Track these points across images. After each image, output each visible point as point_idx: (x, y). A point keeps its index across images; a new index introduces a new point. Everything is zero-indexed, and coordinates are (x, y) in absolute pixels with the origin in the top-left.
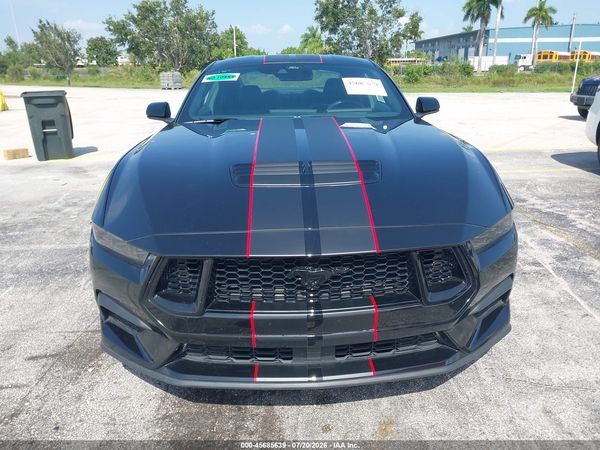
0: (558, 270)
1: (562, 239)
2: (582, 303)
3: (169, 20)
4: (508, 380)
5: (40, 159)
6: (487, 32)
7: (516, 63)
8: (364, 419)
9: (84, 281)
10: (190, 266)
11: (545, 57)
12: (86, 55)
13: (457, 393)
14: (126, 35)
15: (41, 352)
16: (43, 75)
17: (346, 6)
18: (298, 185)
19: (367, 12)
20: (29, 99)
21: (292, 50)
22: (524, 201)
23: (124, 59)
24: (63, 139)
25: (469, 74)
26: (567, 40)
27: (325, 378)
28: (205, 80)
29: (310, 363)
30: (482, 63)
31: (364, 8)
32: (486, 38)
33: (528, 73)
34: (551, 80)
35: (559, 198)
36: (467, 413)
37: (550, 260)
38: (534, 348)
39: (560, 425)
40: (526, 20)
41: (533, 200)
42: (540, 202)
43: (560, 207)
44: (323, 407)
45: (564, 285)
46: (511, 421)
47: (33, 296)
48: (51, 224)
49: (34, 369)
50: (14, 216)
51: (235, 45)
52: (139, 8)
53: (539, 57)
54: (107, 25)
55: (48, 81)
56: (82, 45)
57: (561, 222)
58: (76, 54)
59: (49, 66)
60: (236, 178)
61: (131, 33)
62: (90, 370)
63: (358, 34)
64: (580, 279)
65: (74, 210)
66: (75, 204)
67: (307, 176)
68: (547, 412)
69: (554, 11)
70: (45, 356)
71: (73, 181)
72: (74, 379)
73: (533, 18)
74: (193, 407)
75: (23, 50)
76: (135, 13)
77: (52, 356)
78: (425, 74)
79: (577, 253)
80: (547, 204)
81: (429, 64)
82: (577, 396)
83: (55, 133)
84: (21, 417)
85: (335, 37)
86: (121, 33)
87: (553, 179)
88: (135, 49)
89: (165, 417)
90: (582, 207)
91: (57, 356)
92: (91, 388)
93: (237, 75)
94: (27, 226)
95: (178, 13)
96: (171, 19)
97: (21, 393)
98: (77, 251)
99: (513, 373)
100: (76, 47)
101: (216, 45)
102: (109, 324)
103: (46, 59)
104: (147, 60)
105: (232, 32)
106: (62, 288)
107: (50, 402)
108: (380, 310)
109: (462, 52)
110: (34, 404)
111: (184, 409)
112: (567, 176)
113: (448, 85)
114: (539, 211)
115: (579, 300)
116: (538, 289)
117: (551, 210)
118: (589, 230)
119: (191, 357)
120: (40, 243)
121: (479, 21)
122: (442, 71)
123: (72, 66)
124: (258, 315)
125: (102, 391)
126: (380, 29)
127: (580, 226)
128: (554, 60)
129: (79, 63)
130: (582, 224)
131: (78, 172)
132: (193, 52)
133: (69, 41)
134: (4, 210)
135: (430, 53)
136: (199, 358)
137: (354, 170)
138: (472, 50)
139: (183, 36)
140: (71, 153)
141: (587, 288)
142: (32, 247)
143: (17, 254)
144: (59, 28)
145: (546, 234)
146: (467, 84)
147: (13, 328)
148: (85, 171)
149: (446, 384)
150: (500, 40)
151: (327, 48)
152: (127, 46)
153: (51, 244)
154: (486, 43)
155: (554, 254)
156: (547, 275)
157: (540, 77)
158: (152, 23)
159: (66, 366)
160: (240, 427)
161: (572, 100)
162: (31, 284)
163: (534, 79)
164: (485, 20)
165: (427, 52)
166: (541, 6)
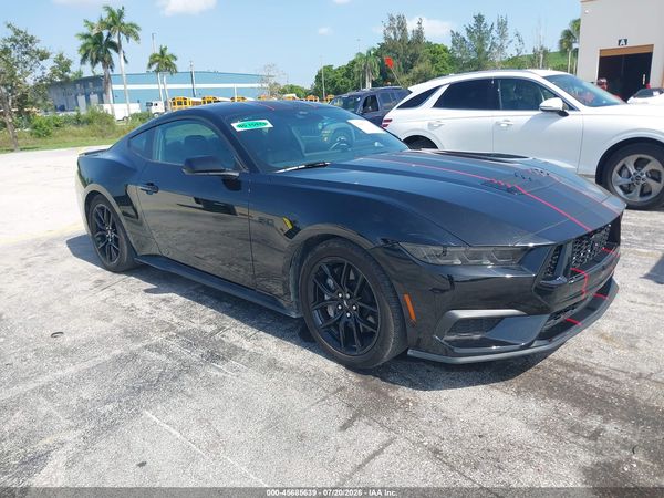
7: (149, 110)
10: (556, 251)
11: (180, 103)
26: (190, 86)
40: (150, 66)
49: (366, 430)
53: (174, 104)
69: (175, 58)
70: (349, 420)
73: (157, 63)
77: (357, 417)
91: (361, 415)
109: (82, 99)
110: (430, 440)
121: (100, 63)
128: (189, 107)
138: (94, 97)
150: (129, 86)
164: (108, 64)
166: (162, 52)
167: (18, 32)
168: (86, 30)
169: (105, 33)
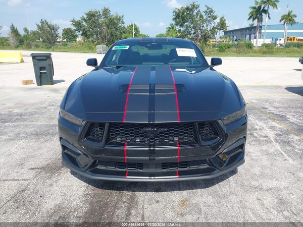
0: (276, 140)
1: (282, 127)
2: (285, 154)
3: (101, 20)
4: (243, 185)
5: (38, 85)
6: (261, 27)
7: (276, 42)
8: (175, 199)
9: (55, 138)
10: (100, 126)
11: (291, 40)
12: (62, 37)
13: (219, 190)
14: (81, 27)
15: (36, 166)
16: (41, 46)
17: (188, 14)
18: (148, 94)
19: (198, 17)
20: (34, 57)
21: (161, 35)
22: (267, 109)
23: (80, 39)
24: (49, 76)
25: (251, 48)
27: (156, 178)
28: (113, 49)
29: (151, 171)
30: (258, 42)
31: (197, 15)
32: (260, 30)
33: (282, 47)
34: (293, 51)
35: (284, 108)
36: (221, 198)
37: (273, 136)
38: (258, 173)
39: (263, 205)
40: (281, 21)
41: (271, 109)
42: (274, 109)
43: (284, 112)
44: (157, 193)
45: (278, 146)
46: (241, 202)
47: (33, 143)
48: (42, 114)
49: (32, 173)
50: (26, 110)
51: (134, 33)
52: (87, 14)
53: (288, 40)
54: (72, 23)
55: (43, 49)
56: (60, 32)
57: (283, 118)
58: (57, 36)
59: (44, 41)
60: (122, 91)
61: (83, 26)
62: (57, 174)
63: (194, 27)
64: (286, 144)
65: (53, 108)
66: (53, 105)
67: (152, 90)
68: (258, 199)
69: (295, 16)
70: (37, 168)
71: (52, 95)
72: (49, 178)
73: (284, 20)
74: (100, 191)
75: (31, 34)
76: (85, 16)
77: (41, 168)
78: (228, 47)
79: (287, 133)
80: (277, 110)
81: (231, 43)
82: (274, 193)
83: (45, 73)
84: (27, 191)
85: (182, 29)
86: (78, 26)
87: (284, 99)
88: (84, 34)
89: (87, 194)
90: (294, 112)
91: (43, 168)
92: (56, 181)
93: (128, 47)
94: (31, 114)
95: (106, 17)
96: (102, 20)
97: (26, 183)
98: (53, 126)
99: (246, 183)
100: (57, 33)
101: (124, 32)
102: (65, 153)
103: (42, 38)
104: (90, 39)
105: (132, 26)
106: (46, 141)
107: (38, 187)
108: (181, 148)
109: (248, 36)
110: (32, 187)
111: (96, 192)
112: (290, 97)
113: (239, 53)
114: (273, 113)
115: (283, 153)
116: (265, 148)
117: (279, 113)
118: (296, 123)
119: (99, 167)
120: (37, 121)
121: (256, 20)
122: (237, 46)
123: (55, 42)
124: (128, 148)
125: (61, 183)
126: (205, 25)
127: (291, 121)
128: (295, 41)
129: (58, 40)
130: (293, 120)
131: (55, 91)
132: (112, 35)
133: (53, 30)
134: (21, 107)
135: (231, 37)
136: (103, 168)
137: (173, 88)
138: (253, 36)
139: (108, 28)
140: (52, 82)
141: (289, 148)
142: (34, 123)
143: (26, 126)
144: (49, 23)
145: (274, 124)
146: (249, 53)
147: (24, 156)
148: (59, 91)
149: (214, 186)
150: (267, 31)
151: (179, 34)
152: (81, 33)
153: (41, 122)
154: (260, 33)
155: (276, 133)
156: (270, 142)
157: (287, 50)
158: (93, 21)
159: (46, 173)
160: (120, 200)
161: (300, 61)
162: (32, 139)
163: (284, 51)
164: (260, 20)
165: (230, 36)
166: (289, 14)
167: (208, 8)
168: (254, 5)
169: (263, 6)
